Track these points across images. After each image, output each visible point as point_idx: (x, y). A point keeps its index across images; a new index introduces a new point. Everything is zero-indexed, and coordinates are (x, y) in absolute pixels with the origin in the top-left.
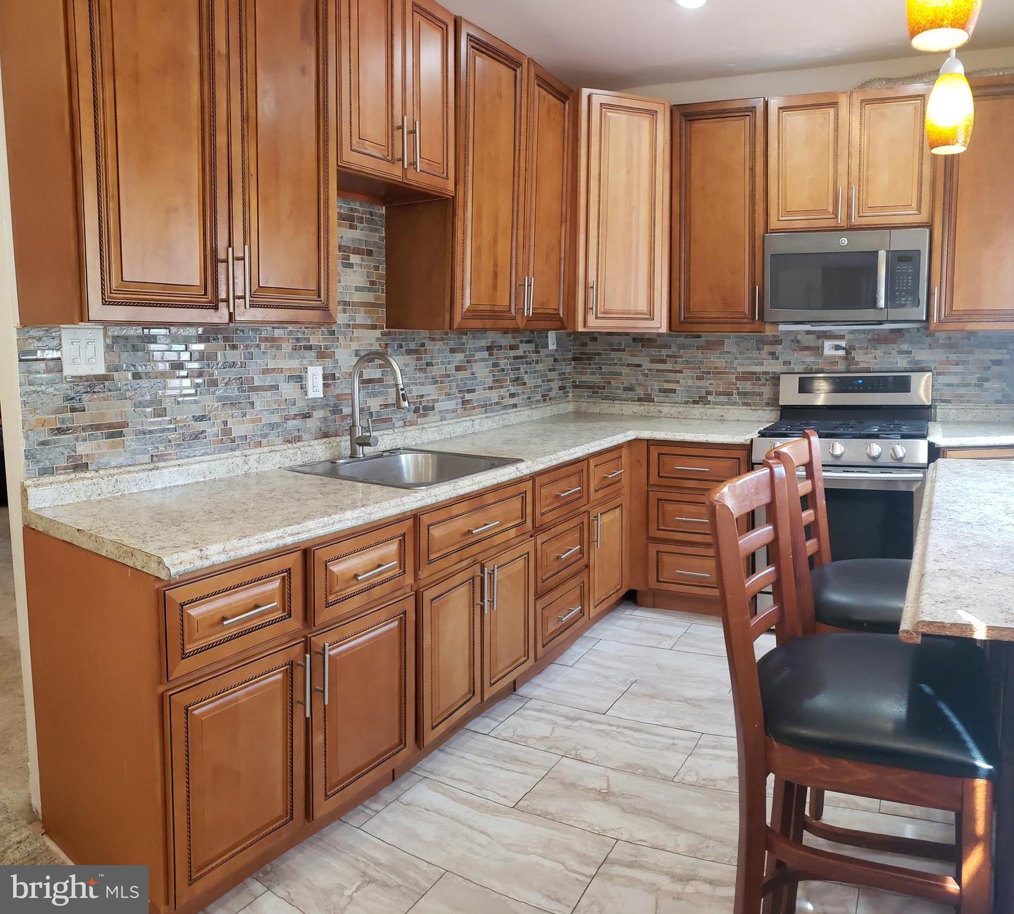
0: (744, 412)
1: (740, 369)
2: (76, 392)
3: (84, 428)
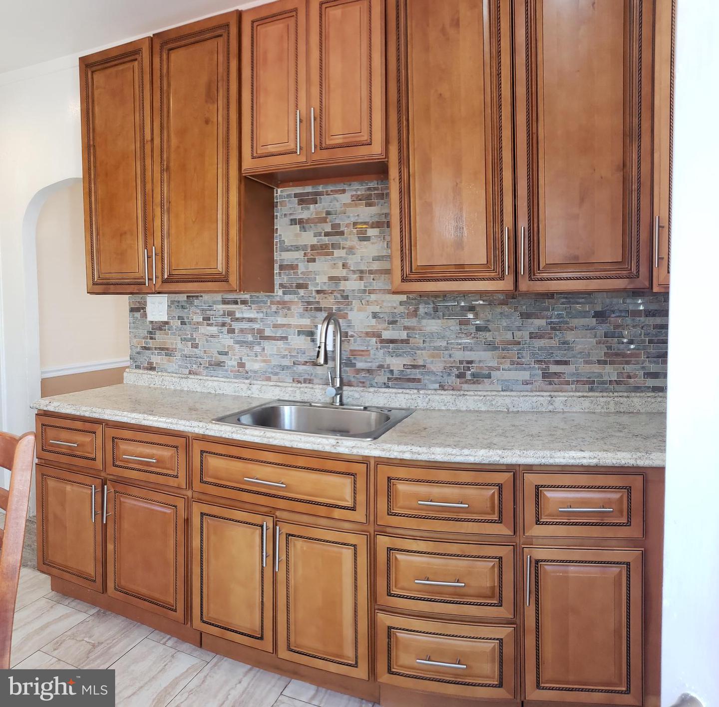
2: (152, 329)
3: (156, 349)
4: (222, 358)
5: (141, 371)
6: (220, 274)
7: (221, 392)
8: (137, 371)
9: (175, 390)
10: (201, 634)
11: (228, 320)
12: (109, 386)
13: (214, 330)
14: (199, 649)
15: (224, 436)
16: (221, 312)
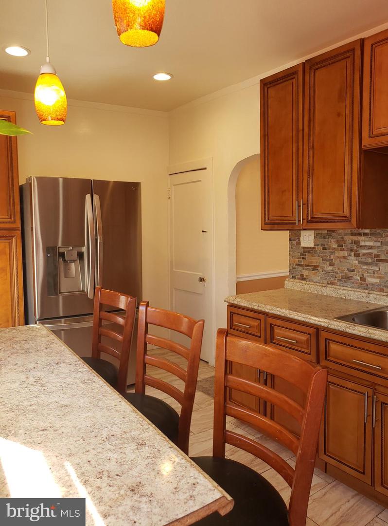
2: (304, 252)
3: (306, 265)
4: (351, 274)
5: (296, 280)
6: (346, 217)
7: (349, 298)
8: (293, 280)
9: (318, 295)
10: (326, 463)
11: (355, 247)
12: (275, 289)
13: (346, 254)
14: (324, 473)
15: (340, 329)
16: (350, 241)
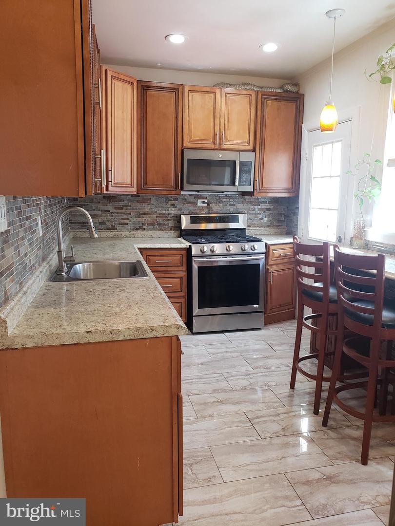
0: (161, 233)
1: (159, 212)
